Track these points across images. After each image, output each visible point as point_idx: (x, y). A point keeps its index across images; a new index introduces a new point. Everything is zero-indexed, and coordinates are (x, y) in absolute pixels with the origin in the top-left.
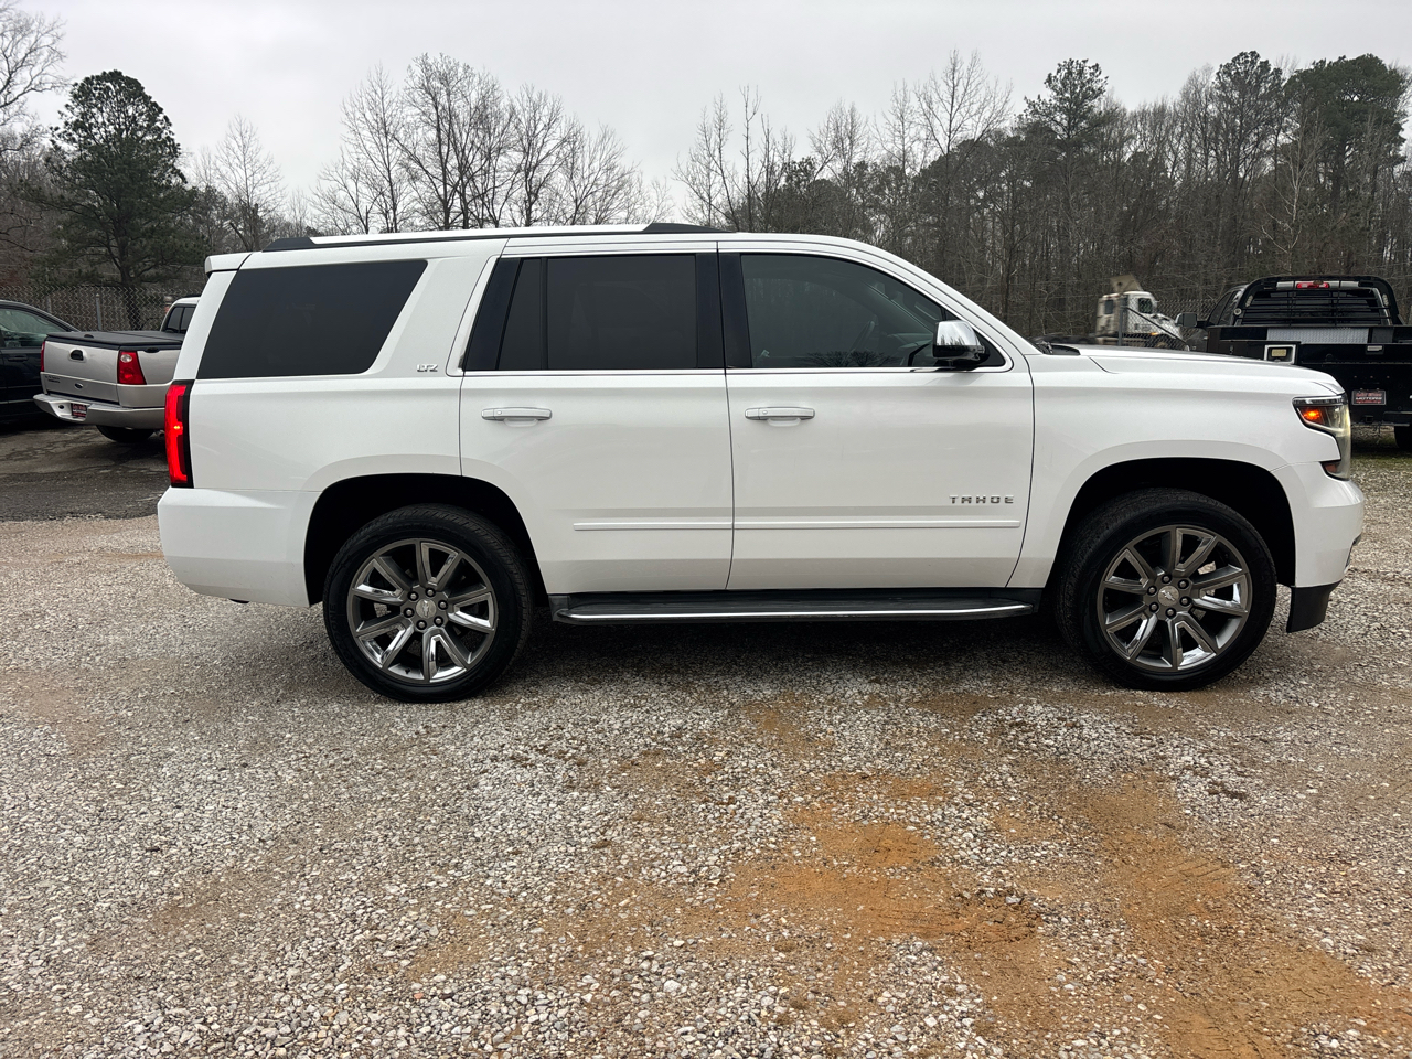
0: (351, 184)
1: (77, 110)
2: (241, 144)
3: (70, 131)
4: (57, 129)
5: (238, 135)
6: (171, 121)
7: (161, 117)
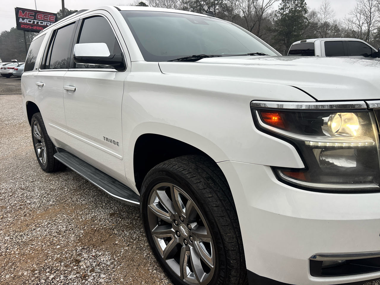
0: (358, 15)
1: (283, 5)
2: (325, 7)
3: (280, 11)
4: (277, 11)
5: (324, 4)
6: (306, 4)
7: (304, 3)
